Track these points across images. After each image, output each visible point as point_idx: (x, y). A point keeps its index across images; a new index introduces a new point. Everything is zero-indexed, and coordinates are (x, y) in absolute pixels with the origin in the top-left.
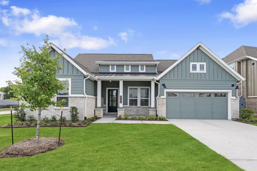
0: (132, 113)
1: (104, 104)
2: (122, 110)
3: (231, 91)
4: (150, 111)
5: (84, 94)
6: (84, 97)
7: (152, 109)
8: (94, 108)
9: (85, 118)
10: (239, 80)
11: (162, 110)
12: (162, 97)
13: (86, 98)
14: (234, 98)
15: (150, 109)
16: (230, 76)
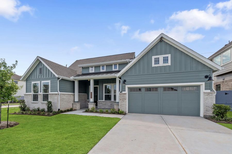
0: (107, 107)
1: (88, 99)
2: (92, 104)
3: (204, 83)
4: (115, 106)
5: (58, 92)
6: (57, 94)
7: (116, 104)
8: (72, 102)
9: (59, 110)
10: (215, 69)
11: (123, 104)
12: (123, 92)
13: (59, 94)
14: (209, 91)
15: (115, 104)
16: (203, 66)
